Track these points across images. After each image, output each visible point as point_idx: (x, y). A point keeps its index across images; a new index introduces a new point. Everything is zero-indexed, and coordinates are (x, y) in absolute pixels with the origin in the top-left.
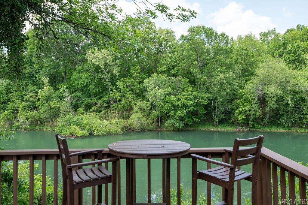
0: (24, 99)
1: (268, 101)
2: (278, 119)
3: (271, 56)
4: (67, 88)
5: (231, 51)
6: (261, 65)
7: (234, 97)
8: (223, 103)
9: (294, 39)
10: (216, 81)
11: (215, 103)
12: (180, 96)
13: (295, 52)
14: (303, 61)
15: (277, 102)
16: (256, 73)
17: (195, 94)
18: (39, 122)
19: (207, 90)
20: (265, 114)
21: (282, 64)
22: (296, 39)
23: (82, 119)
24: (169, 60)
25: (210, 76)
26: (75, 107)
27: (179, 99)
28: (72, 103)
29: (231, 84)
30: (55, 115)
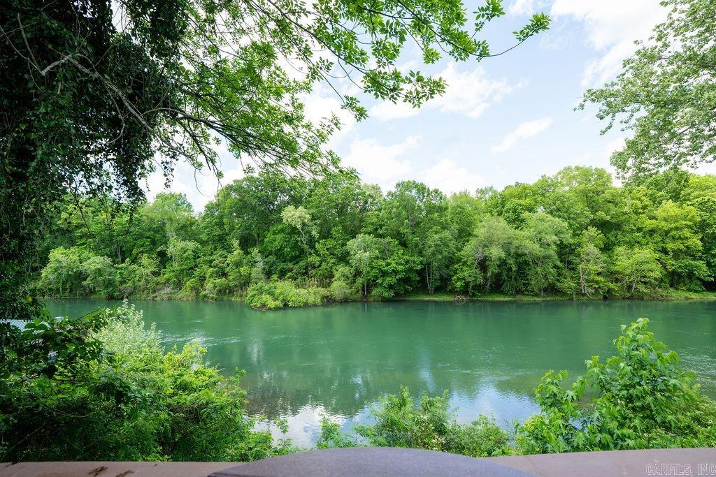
0: (212, 264)
1: (489, 265)
2: (501, 286)
3: (489, 214)
4: (260, 252)
5: (446, 208)
6: (479, 224)
7: (452, 261)
8: (439, 269)
9: (512, 196)
10: (430, 243)
11: (429, 268)
12: (389, 261)
13: (515, 211)
14: (523, 220)
15: (499, 266)
16: (474, 233)
17: (406, 257)
18: (227, 291)
19: (420, 253)
20: (486, 280)
21: (502, 223)
22: (515, 197)
23: (275, 288)
24: (375, 220)
25: (424, 237)
26: (268, 274)
27: (388, 264)
28: (264, 269)
29: (447, 246)
30: (245, 282)
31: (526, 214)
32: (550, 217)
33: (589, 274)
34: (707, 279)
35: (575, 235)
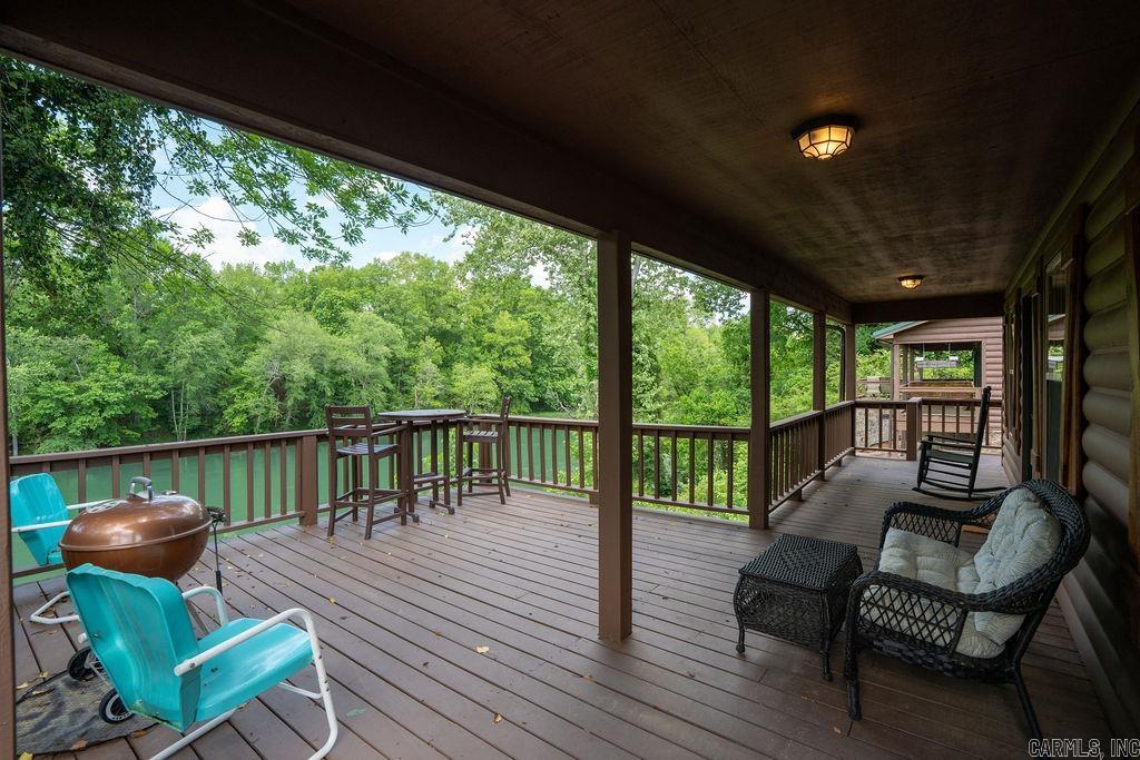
1: (289, 388)
3: (291, 307)
7: (224, 381)
8: (198, 396)
9: (328, 282)
10: (181, 350)
11: (178, 395)
12: (83, 383)
13: (331, 306)
14: (344, 321)
15: (306, 390)
16: (265, 337)
17: (128, 376)
19: (159, 368)
20: (284, 411)
21: (312, 324)
22: (332, 285)
27: (81, 390)
29: (216, 357)
31: (348, 313)
32: (381, 321)
33: (425, 399)
34: (533, 400)
35: (410, 347)
